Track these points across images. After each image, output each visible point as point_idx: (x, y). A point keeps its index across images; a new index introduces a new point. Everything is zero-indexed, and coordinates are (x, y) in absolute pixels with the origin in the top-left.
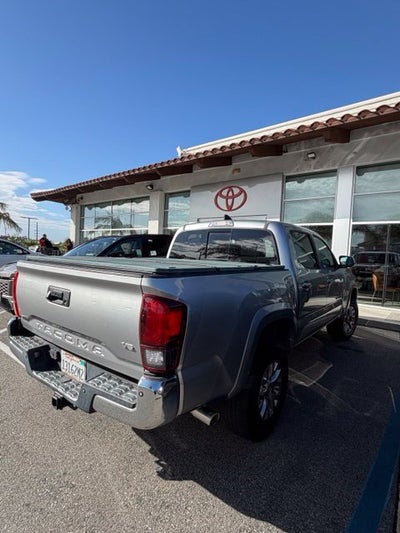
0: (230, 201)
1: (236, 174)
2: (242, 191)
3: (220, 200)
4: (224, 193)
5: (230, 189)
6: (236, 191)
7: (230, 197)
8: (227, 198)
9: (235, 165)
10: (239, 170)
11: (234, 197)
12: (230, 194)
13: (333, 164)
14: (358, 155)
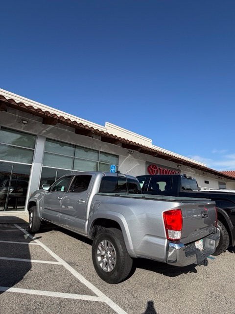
13: (36, 131)
14: (48, 132)
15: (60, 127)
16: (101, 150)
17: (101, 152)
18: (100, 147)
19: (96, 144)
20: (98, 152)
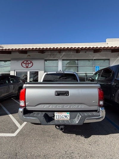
0: (27, 65)
1: (29, 57)
2: (31, 62)
3: (23, 64)
4: (25, 62)
5: (27, 61)
6: (29, 62)
7: (27, 64)
8: (26, 64)
9: (28, 54)
10: (30, 56)
11: (28, 64)
12: (27, 63)
13: (57, 58)
14: (63, 57)
15: (68, 52)
16: (94, 58)
17: (94, 59)
18: (94, 57)
19: (91, 56)
20: (92, 60)
